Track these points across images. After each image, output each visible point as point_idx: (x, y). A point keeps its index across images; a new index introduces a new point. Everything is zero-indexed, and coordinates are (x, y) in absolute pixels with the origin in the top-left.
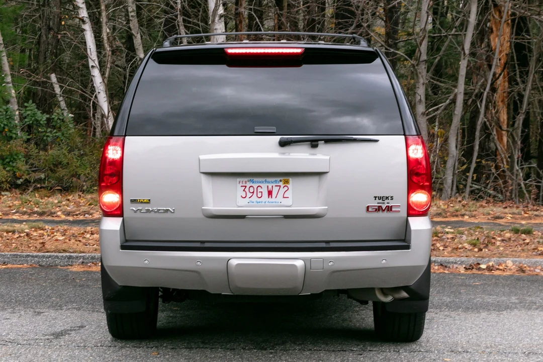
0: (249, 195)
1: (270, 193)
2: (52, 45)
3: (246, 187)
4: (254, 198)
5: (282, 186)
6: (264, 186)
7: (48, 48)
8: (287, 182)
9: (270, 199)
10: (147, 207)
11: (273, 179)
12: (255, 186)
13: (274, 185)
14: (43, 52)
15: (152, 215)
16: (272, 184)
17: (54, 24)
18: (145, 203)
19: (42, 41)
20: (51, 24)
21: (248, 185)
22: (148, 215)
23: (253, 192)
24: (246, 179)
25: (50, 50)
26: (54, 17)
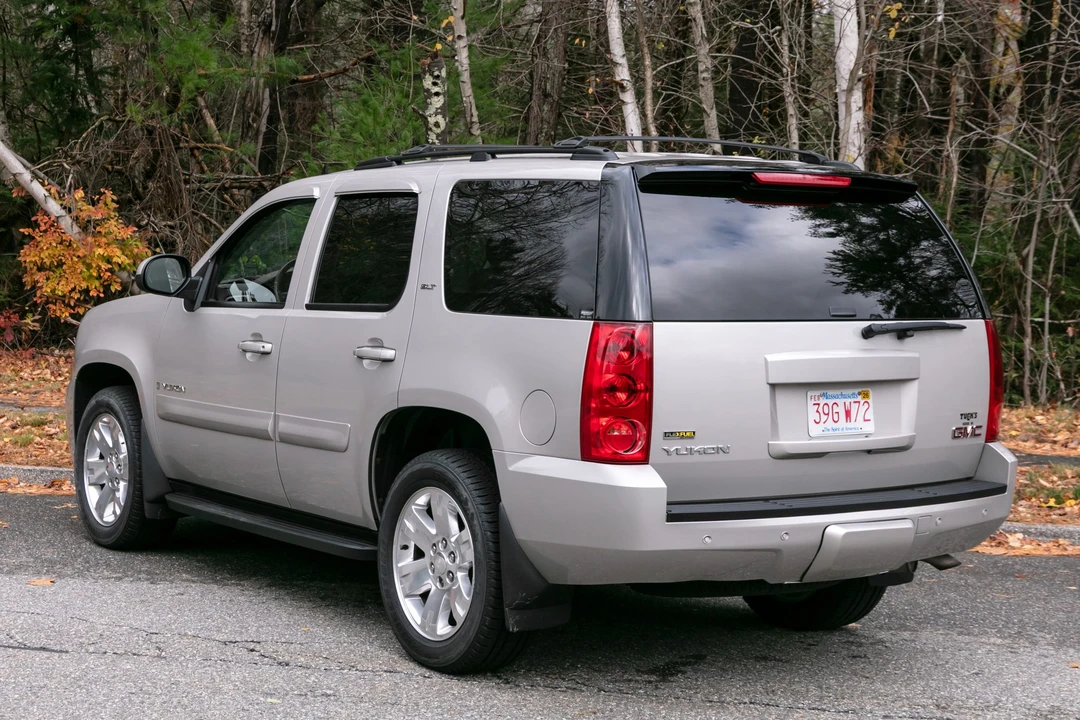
0: (824, 418)
1: (848, 414)
2: (549, 123)
3: (819, 404)
4: (830, 424)
5: (862, 403)
6: (840, 402)
7: (542, 128)
8: (866, 395)
9: (849, 425)
10: (688, 444)
11: (849, 392)
12: (830, 402)
13: (852, 400)
14: (533, 134)
15: (696, 458)
16: (850, 400)
17: (552, 87)
18: (688, 438)
19: (532, 115)
20: (548, 87)
21: (822, 401)
22: (690, 459)
23: (828, 414)
24: (818, 393)
25: (544, 131)
26: (554, 75)
